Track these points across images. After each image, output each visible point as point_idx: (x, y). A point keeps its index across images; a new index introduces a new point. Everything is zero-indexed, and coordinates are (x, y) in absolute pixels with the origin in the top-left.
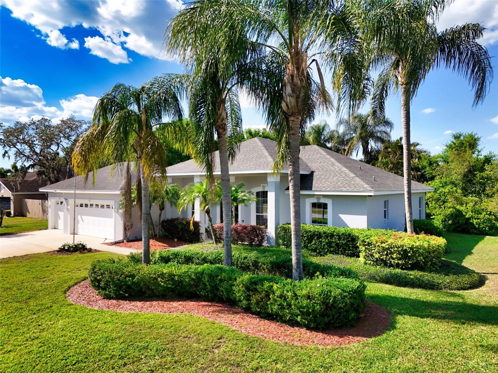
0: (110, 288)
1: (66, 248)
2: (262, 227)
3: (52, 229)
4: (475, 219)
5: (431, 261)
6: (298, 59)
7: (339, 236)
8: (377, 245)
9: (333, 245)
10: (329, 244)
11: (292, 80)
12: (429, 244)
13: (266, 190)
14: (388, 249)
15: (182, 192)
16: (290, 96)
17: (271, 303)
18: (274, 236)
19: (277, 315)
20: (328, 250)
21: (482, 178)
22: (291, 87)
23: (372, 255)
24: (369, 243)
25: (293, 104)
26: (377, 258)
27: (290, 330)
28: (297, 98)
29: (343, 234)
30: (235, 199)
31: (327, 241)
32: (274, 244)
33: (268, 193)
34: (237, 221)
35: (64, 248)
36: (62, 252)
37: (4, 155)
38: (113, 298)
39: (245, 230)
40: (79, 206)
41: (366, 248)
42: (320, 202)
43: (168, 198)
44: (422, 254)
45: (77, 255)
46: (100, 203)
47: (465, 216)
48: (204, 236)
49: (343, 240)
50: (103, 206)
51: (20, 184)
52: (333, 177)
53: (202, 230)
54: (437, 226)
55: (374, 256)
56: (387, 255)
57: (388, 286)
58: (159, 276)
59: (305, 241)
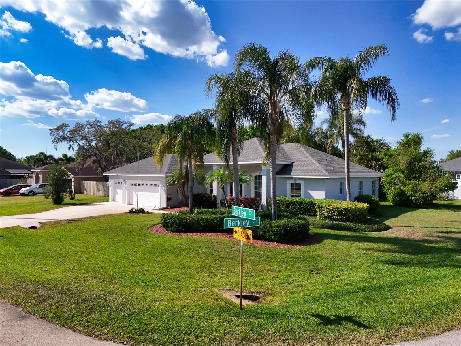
0: (174, 226)
1: (134, 211)
2: (258, 198)
3: (112, 201)
4: (413, 196)
5: (358, 217)
6: (275, 106)
7: (306, 203)
8: (326, 207)
9: (302, 209)
10: (300, 209)
11: (272, 116)
12: (356, 207)
13: (261, 175)
14: (332, 209)
15: (207, 176)
16: (270, 125)
17: (259, 231)
18: (266, 204)
19: (262, 236)
20: (299, 212)
21: (420, 167)
22: (271, 120)
23: (323, 214)
24: (321, 207)
25: (272, 129)
26: (326, 216)
28: (274, 126)
29: (308, 202)
30: (241, 180)
31: (299, 207)
32: (265, 210)
33: (262, 176)
34: (241, 195)
35: (132, 210)
36: (131, 213)
37: (69, 148)
38: (176, 232)
39: (247, 201)
40: (134, 185)
41: (320, 210)
42: (297, 182)
43: (196, 180)
44: (351, 213)
45: (141, 215)
46: (149, 183)
47: (406, 194)
48: (219, 205)
49: (309, 206)
50: (151, 185)
51: (81, 169)
52: (306, 166)
53: (218, 201)
54: (374, 199)
55: (324, 214)
56: (331, 213)
58: (200, 220)
59: (285, 207)
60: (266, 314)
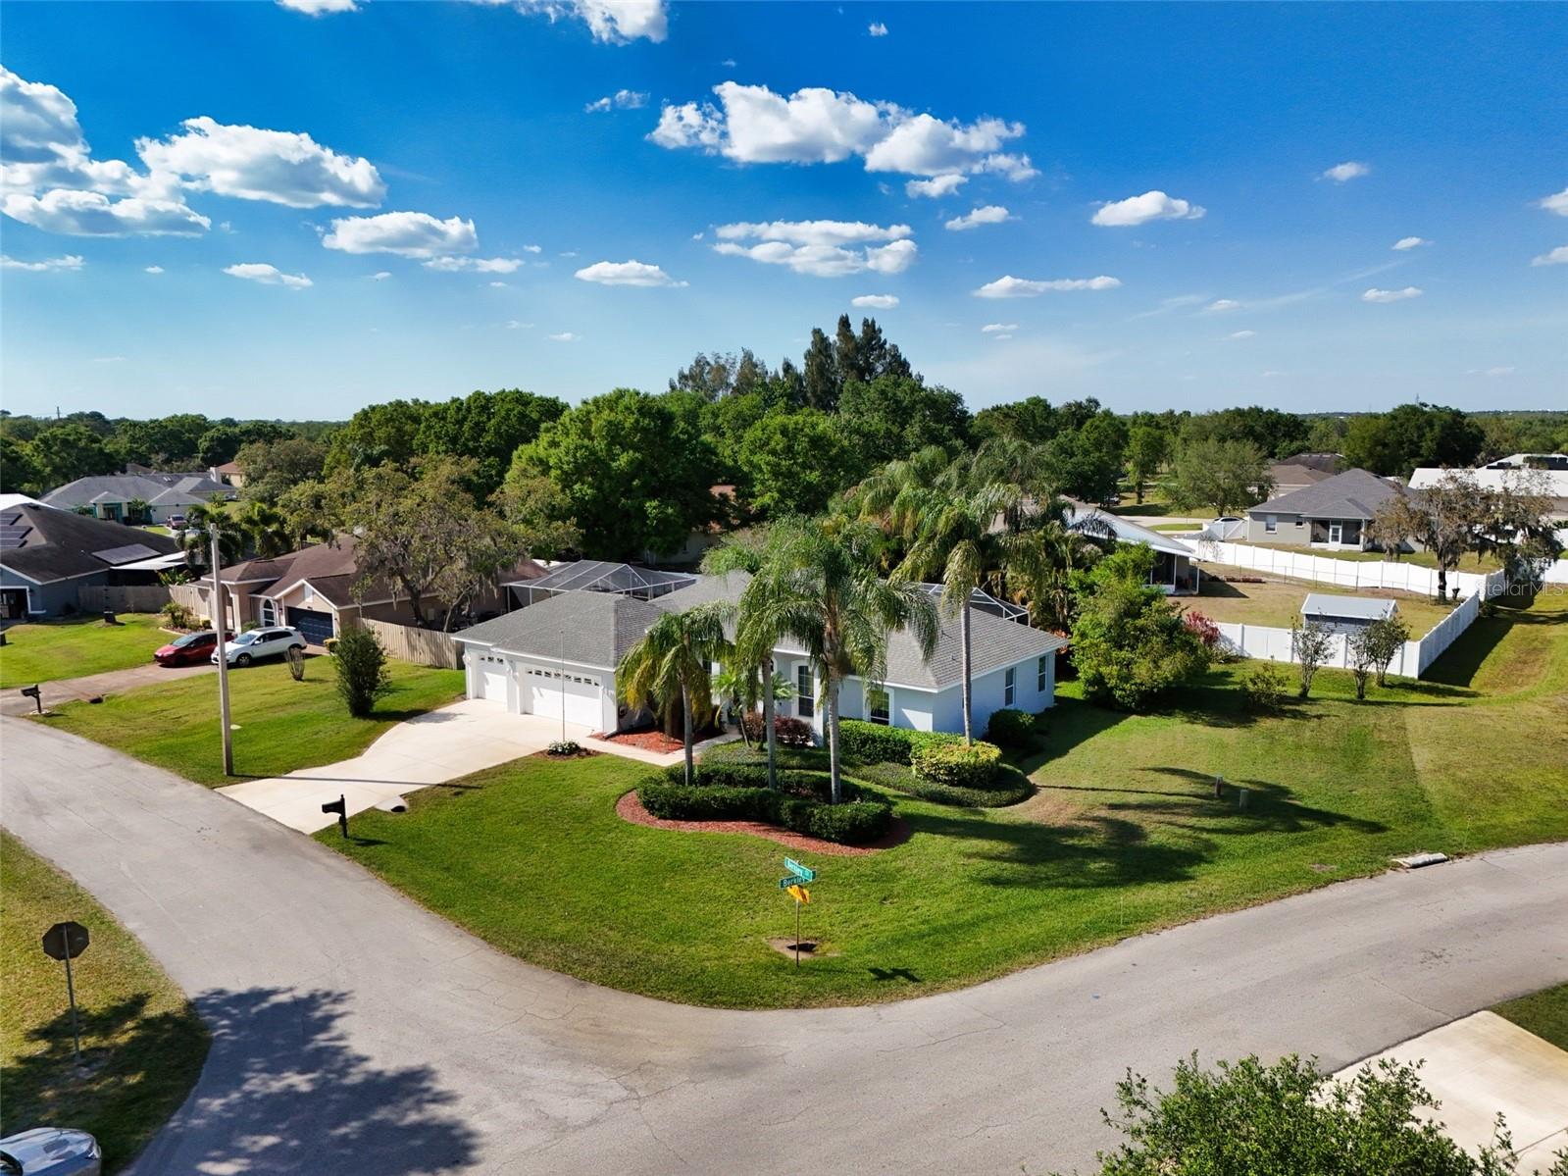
3: (476, 698)
4: (1120, 690)
7: (896, 741)
8: (926, 759)
9: (888, 751)
10: (885, 750)
14: (938, 764)
17: (812, 825)
19: (817, 833)
20: (883, 758)
21: (1136, 628)
23: (922, 769)
24: (920, 756)
26: (926, 774)
27: (827, 845)
29: (900, 739)
31: (882, 746)
32: (821, 744)
35: (556, 750)
36: (555, 755)
38: (669, 819)
39: (784, 727)
40: (534, 672)
41: (917, 762)
44: (968, 771)
46: (570, 672)
49: (900, 747)
50: (579, 680)
55: (924, 770)
56: (936, 770)
57: (929, 805)
60: (823, 970)
